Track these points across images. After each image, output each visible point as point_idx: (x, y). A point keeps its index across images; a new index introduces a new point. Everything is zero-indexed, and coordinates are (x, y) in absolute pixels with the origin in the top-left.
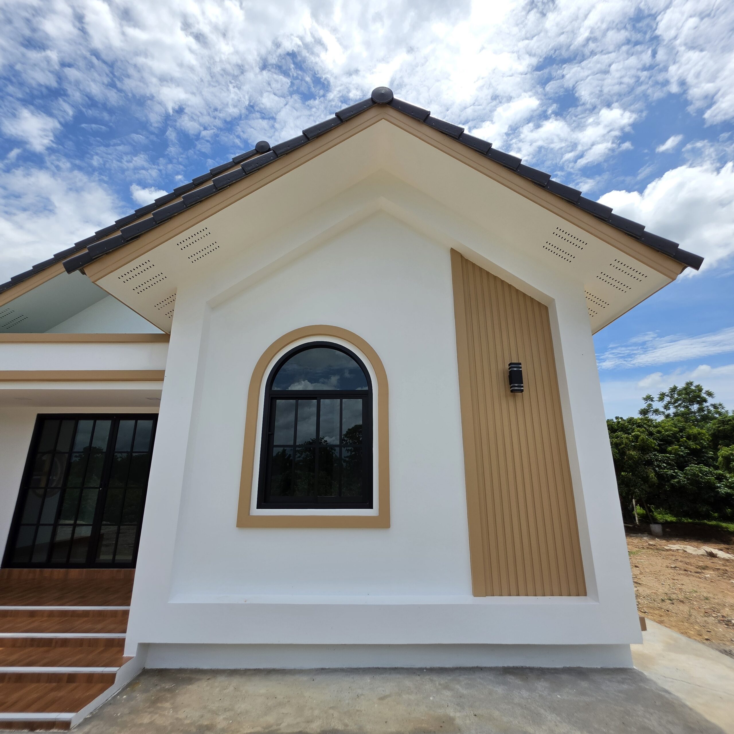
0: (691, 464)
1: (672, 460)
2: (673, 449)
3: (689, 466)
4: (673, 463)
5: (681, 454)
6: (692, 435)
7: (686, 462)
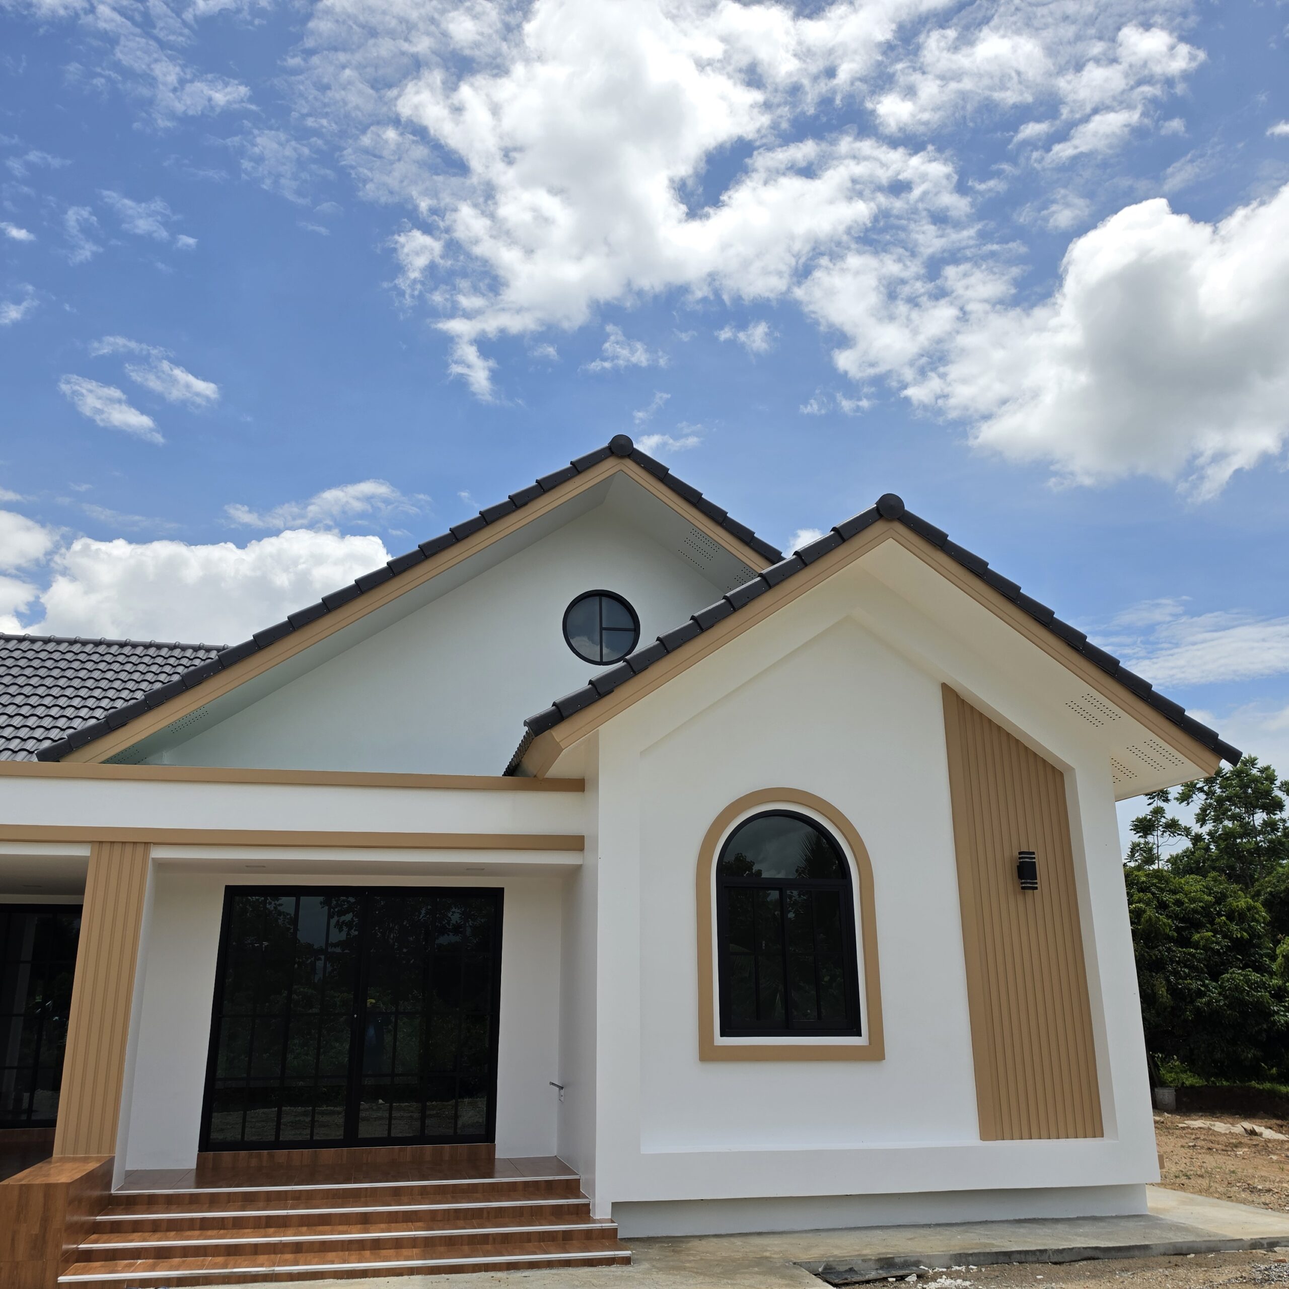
0: (1231, 968)
1: (1199, 961)
2: (1202, 938)
3: (1228, 973)
4: (1202, 965)
5: (1216, 947)
6: (1238, 911)
7: (1223, 964)
